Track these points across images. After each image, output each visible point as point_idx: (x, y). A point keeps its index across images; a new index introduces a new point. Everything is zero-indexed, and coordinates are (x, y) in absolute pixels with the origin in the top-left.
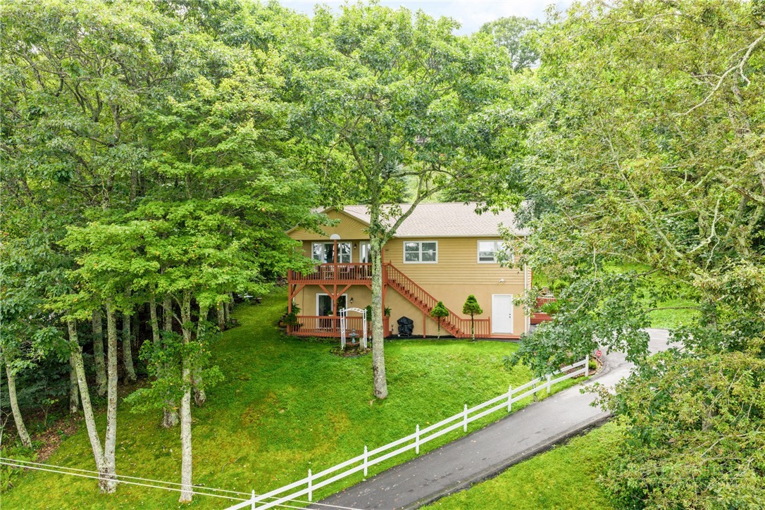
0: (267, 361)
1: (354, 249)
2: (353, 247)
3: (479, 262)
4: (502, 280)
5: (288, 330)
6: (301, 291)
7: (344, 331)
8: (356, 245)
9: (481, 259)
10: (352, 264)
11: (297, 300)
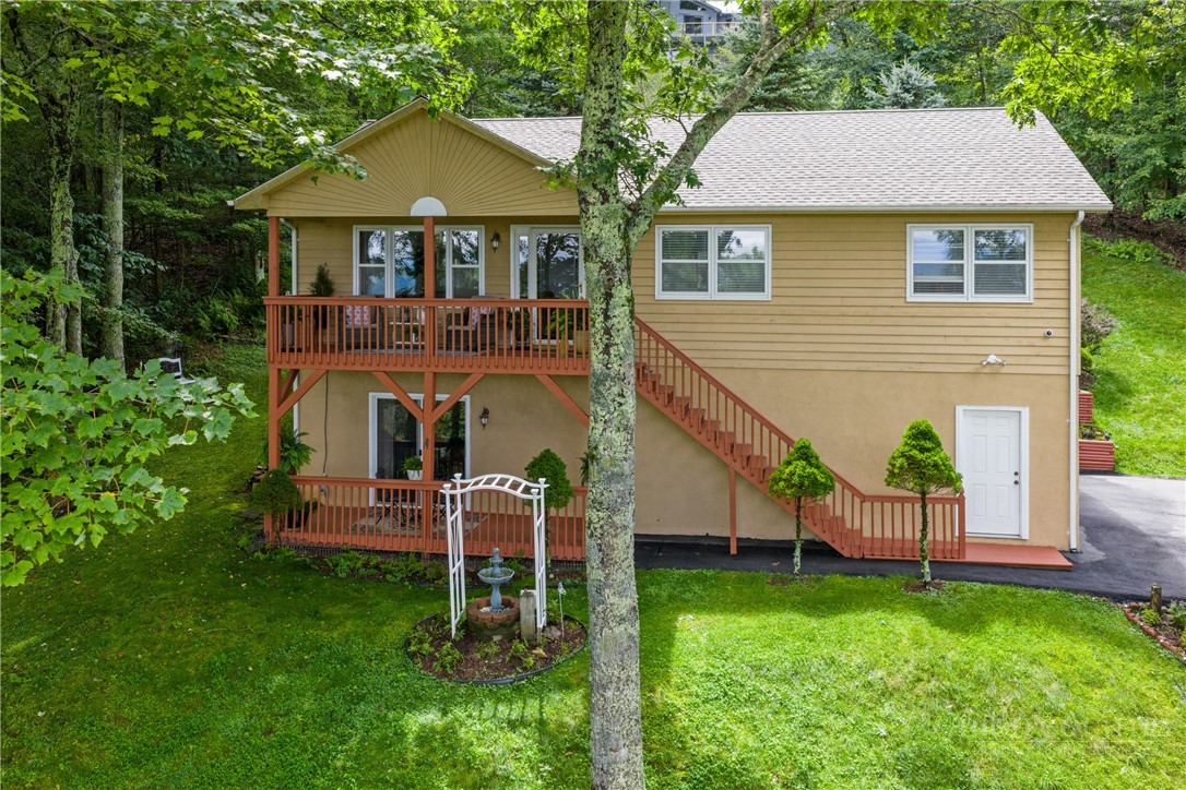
0: (150, 701)
1: (491, 250)
2: (489, 242)
3: (912, 297)
4: (992, 359)
5: (267, 526)
6: (320, 386)
7: (460, 563)
8: (497, 237)
9: (919, 288)
10: (487, 299)
11: (306, 417)
